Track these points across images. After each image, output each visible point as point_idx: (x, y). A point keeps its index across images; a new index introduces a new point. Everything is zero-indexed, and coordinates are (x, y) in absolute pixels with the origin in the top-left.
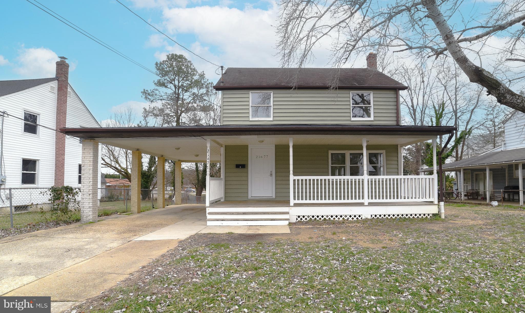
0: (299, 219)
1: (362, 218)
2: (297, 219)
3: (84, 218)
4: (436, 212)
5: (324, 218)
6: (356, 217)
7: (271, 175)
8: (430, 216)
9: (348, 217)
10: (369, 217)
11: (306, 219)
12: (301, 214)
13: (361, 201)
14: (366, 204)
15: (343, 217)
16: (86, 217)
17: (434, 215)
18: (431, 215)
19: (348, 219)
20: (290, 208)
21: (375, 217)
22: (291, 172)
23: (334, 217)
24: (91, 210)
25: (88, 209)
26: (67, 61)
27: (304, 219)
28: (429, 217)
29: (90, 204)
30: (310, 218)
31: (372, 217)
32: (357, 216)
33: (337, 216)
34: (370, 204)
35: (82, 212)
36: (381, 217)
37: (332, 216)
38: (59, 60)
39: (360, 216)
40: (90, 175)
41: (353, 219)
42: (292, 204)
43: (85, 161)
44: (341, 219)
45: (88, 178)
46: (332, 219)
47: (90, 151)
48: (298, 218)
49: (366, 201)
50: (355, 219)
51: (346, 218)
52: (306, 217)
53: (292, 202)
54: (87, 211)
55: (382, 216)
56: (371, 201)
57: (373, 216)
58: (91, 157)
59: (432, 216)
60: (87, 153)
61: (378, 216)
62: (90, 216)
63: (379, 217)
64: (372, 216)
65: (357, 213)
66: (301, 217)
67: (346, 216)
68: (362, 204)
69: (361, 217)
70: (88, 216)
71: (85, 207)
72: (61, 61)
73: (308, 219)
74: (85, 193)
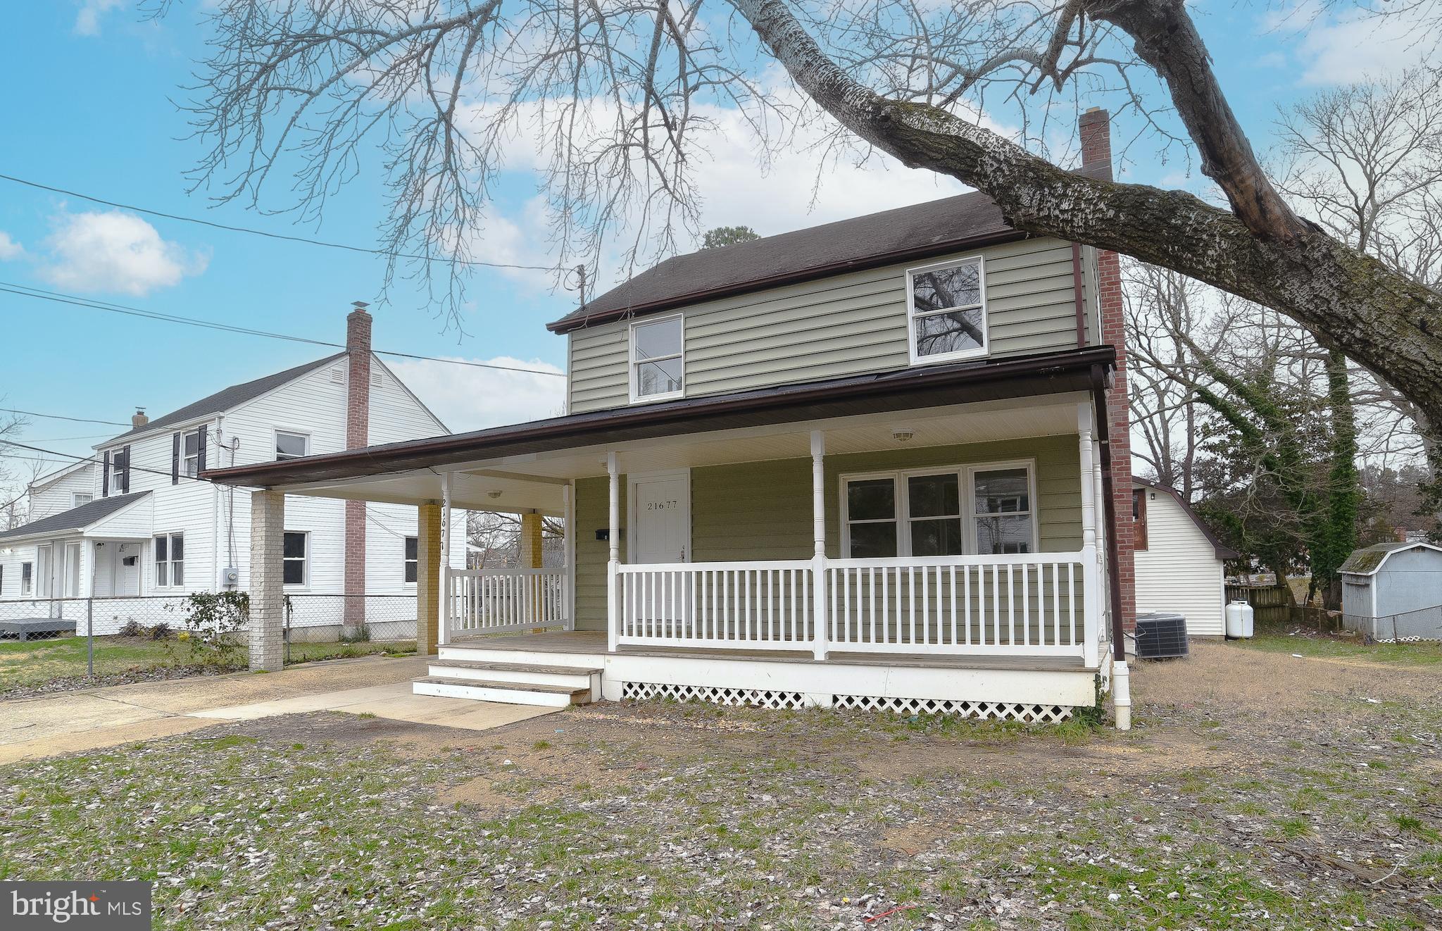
0: (631, 693)
1: (803, 705)
2: (625, 693)
3: (254, 662)
4: (1087, 698)
6: (786, 700)
8: (1061, 715)
9: (762, 696)
10: (827, 703)
11: (647, 694)
12: (636, 679)
13: (805, 645)
14: (819, 656)
15: (748, 695)
16: (255, 659)
17: (1079, 711)
18: (1066, 712)
19: (761, 703)
20: (608, 657)
21: (846, 704)
22: (613, 552)
24: (263, 644)
25: (259, 643)
26: (368, 310)
27: (642, 693)
28: (1056, 719)
30: (656, 692)
31: (838, 704)
32: (790, 698)
33: (728, 693)
34: (835, 658)
35: (251, 648)
36: (870, 705)
37: (714, 692)
38: (352, 309)
39: (797, 697)
40: (261, 567)
41: (775, 704)
42: (612, 647)
44: (741, 702)
46: (715, 700)
48: (628, 689)
49: (820, 646)
50: (783, 705)
51: (755, 702)
52: (647, 688)
53: (614, 640)
54: (256, 647)
55: (874, 702)
56: (836, 646)
57: (842, 701)
59: (1071, 715)
60: (257, 520)
61: (858, 702)
62: (261, 657)
63: (862, 705)
64: (835, 699)
65: (790, 688)
66: (636, 687)
67: (754, 694)
68: (805, 657)
69: (800, 702)
70: (258, 657)
72: (357, 312)
73: (653, 695)
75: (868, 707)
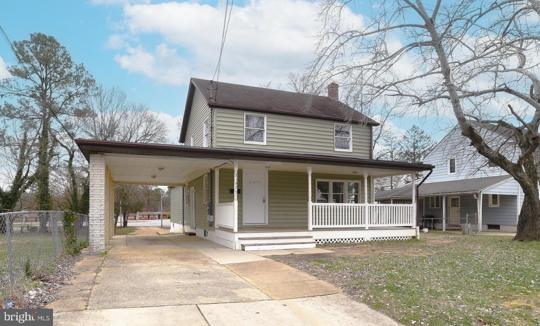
1: (364, 241)
3: (94, 249)
4: (415, 235)
5: (336, 241)
7: (264, 201)
9: (354, 239)
10: (370, 240)
11: (322, 242)
12: (318, 238)
14: (366, 228)
16: (96, 248)
17: (413, 237)
18: (411, 238)
19: (354, 241)
21: (373, 240)
22: (310, 199)
23: (344, 240)
24: (103, 238)
25: (100, 238)
27: (320, 243)
29: (102, 231)
30: (325, 241)
33: (345, 240)
34: (370, 229)
35: (92, 241)
37: (342, 240)
39: (362, 239)
40: (102, 197)
41: (357, 241)
43: (94, 181)
44: (349, 242)
45: (98, 201)
46: (342, 242)
47: (102, 168)
49: (367, 226)
50: (359, 241)
51: (352, 241)
53: (311, 226)
54: (97, 241)
58: (103, 176)
60: (96, 171)
62: (102, 246)
65: (361, 237)
66: (318, 241)
67: (352, 239)
68: (363, 229)
70: (99, 246)
71: (95, 236)
73: (324, 242)
74: (96, 219)
75: (377, 240)
